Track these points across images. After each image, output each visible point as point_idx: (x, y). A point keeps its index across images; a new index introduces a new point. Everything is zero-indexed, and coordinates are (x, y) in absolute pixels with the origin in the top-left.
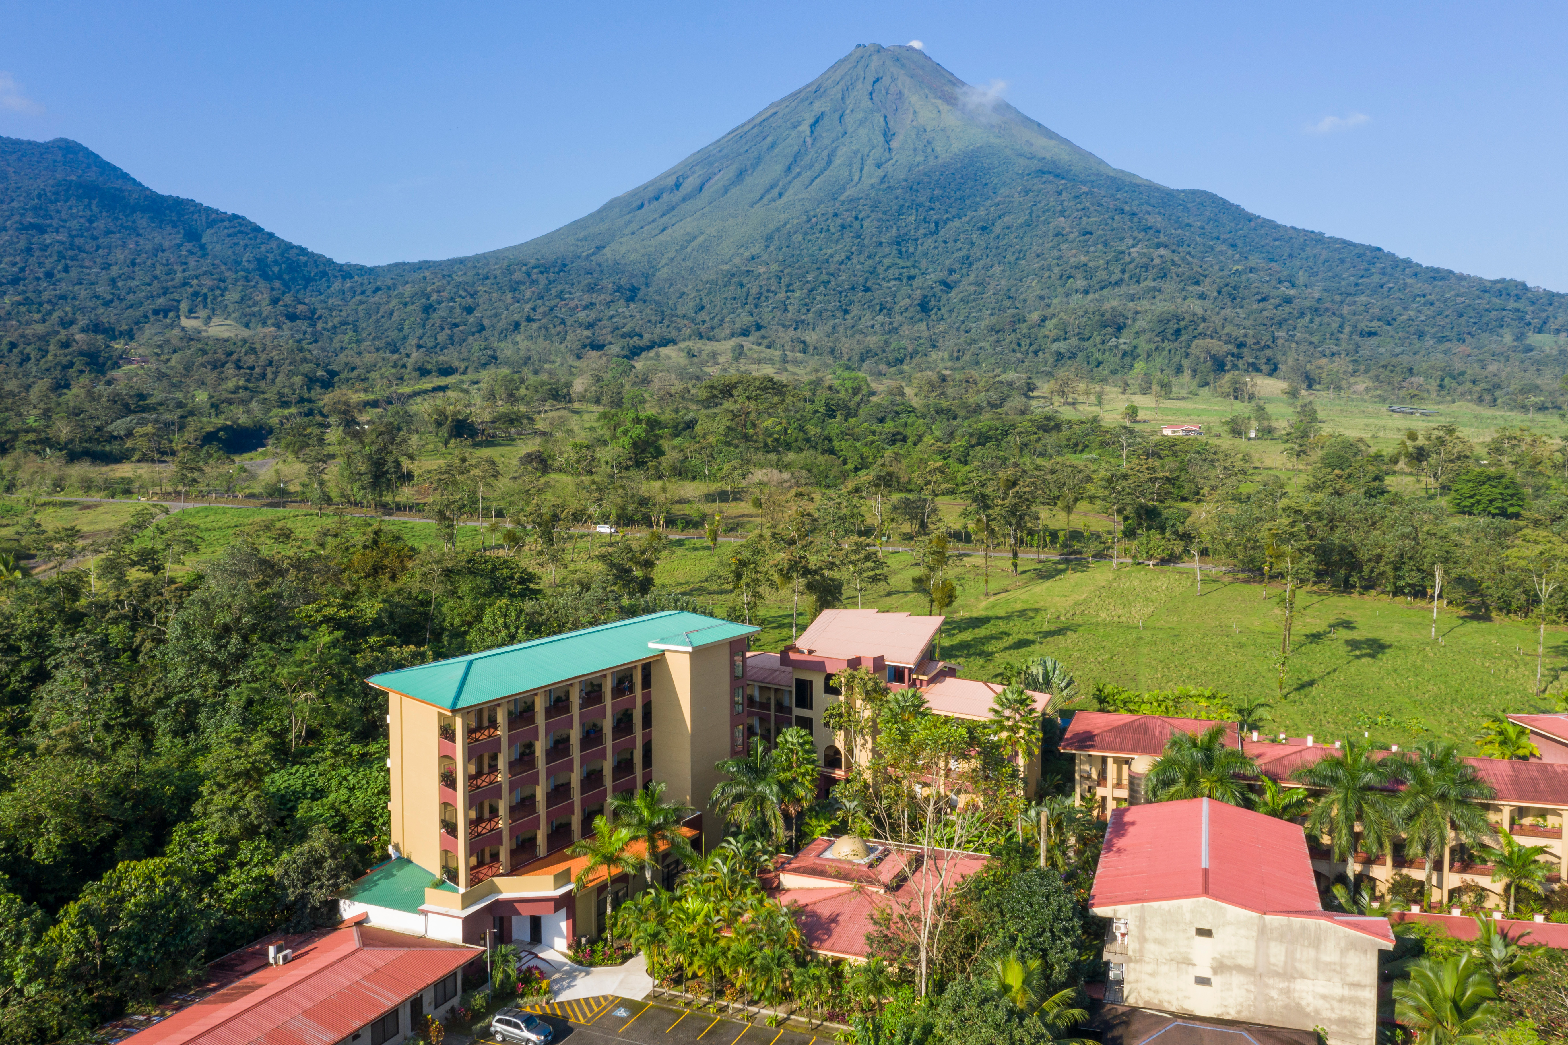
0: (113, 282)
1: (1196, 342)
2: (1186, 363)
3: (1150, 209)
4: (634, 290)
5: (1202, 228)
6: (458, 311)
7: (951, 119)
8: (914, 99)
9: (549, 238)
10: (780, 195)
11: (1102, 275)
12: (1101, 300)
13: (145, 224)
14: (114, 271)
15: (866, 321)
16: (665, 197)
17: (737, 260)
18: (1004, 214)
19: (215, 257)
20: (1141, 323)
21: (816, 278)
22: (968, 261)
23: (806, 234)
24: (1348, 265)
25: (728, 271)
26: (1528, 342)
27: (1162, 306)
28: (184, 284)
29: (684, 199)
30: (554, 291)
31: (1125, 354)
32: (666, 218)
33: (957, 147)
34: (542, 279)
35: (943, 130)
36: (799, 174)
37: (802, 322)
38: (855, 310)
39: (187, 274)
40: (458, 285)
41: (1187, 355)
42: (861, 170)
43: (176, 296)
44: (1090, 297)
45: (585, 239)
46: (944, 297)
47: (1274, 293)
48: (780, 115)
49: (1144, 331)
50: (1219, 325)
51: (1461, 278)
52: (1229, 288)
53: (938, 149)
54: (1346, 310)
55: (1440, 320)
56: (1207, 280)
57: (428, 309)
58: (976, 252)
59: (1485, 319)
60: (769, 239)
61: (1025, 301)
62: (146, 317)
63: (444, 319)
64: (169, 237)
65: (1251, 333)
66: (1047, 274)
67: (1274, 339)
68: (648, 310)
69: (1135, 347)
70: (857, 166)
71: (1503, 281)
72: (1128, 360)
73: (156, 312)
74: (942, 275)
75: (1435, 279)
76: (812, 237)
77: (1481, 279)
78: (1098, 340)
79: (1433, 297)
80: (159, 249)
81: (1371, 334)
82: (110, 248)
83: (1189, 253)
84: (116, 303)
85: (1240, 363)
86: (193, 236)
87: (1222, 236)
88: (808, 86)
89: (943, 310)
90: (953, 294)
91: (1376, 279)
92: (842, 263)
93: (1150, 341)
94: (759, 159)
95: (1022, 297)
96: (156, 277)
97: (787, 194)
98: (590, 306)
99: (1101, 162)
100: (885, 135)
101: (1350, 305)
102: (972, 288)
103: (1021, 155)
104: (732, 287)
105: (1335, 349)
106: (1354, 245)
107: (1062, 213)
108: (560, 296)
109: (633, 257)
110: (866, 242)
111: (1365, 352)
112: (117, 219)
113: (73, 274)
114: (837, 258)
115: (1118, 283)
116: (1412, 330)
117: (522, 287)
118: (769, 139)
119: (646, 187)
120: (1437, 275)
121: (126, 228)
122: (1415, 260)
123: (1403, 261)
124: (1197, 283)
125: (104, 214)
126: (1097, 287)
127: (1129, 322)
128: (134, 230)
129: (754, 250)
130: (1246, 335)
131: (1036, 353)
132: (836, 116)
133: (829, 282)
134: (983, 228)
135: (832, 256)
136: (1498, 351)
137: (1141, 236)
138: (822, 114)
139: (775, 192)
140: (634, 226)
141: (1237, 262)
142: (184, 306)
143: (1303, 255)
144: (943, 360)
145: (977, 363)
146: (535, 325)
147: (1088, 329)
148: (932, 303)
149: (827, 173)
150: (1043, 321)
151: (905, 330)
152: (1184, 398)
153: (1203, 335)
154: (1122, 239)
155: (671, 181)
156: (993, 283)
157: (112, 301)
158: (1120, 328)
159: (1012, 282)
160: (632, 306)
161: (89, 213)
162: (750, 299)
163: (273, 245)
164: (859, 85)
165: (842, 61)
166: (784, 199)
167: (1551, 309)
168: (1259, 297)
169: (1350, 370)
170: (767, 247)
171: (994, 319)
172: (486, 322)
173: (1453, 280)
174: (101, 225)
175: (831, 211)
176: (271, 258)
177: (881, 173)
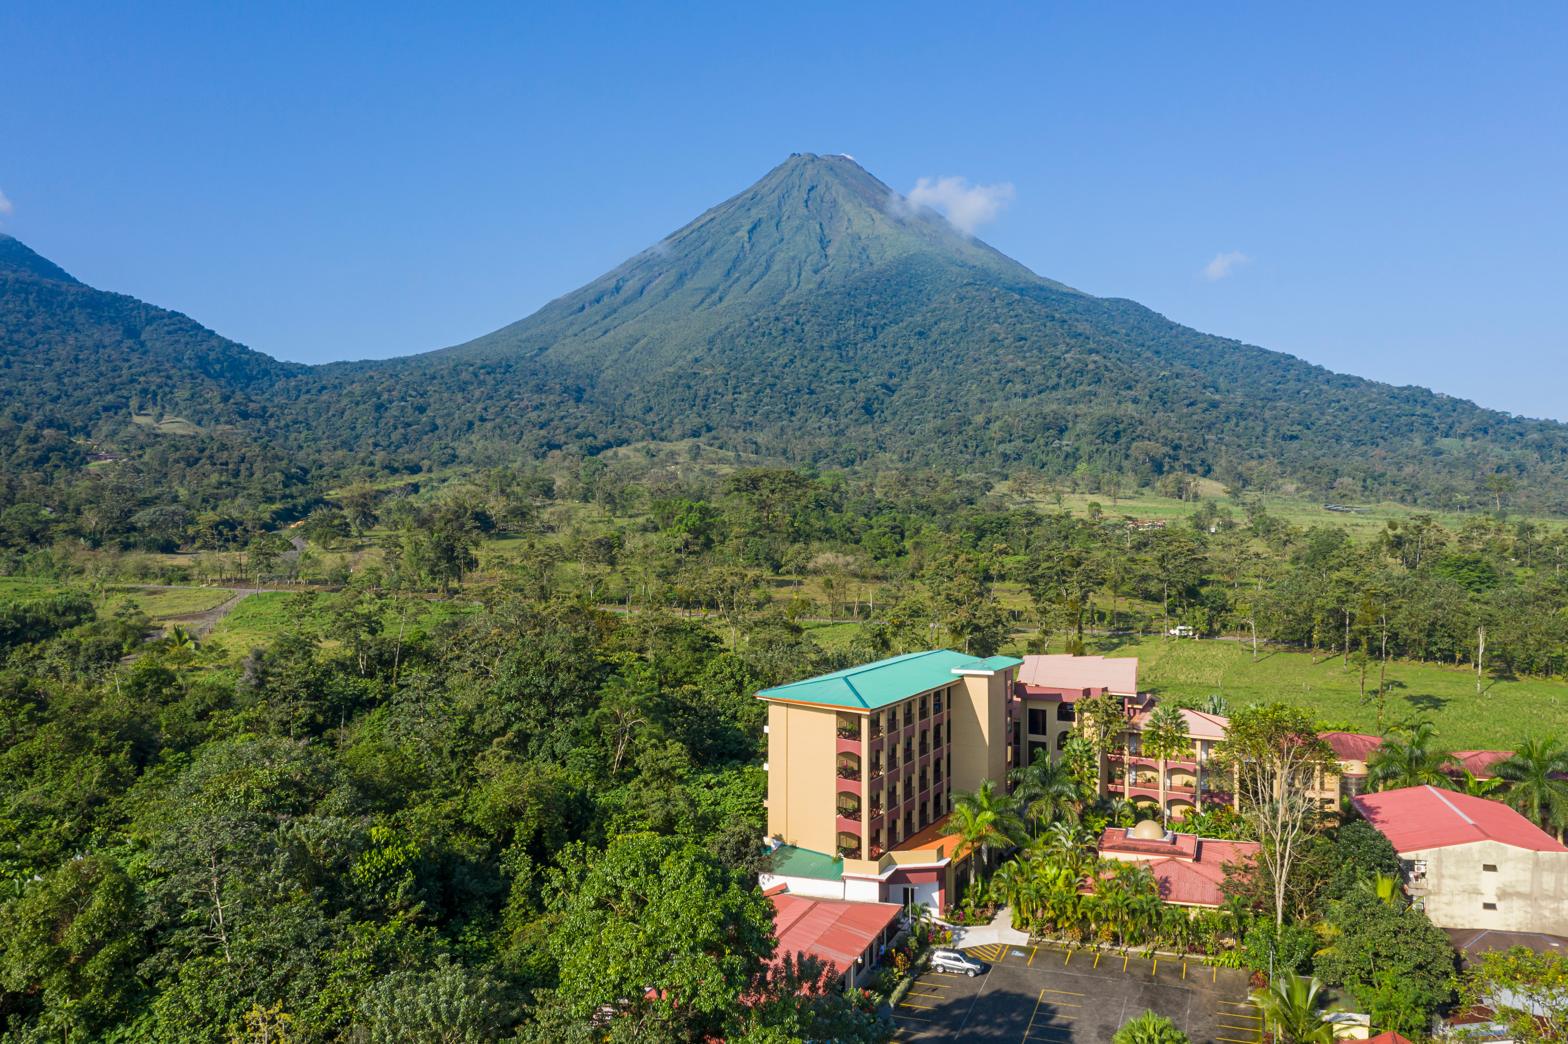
0: (59, 377)
1: (1135, 444)
2: (1126, 464)
3: (1078, 316)
4: (580, 391)
5: (1128, 335)
6: (409, 410)
7: (884, 228)
8: (848, 207)
9: (491, 339)
10: (721, 299)
11: (1039, 379)
12: (1040, 404)
13: (83, 321)
14: (58, 366)
15: (812, 423)
16: (606, 300)
17: (680, 362)
18: (940, 320)
19: (156, 354)
20: (1081, 426)
21: (763, 380)
22: (907, 366)
23: (748, 337)
24: (1265, 371)
25: (675, 374)
26: (1437, 445)
27: (1099, 410)
28: (132, 381)
29: (626, 302)
30: (502, 392)
31: (1067, 456)
32: (608, 320)
33: (890, 254)
34: (490, 380)
35: (877, 238)
36: (738, 279)
37: (750, 424)
38: (801, 412)
39: (134, 370)
40: (407, 385)
41: (1127, 457)
42: (799, 275)
43: (125, 393)
44: (1029, 400)
45: (528, 340)
46: (887, 400)
47: (1201, 398)
48: (718, 221)
49: (1085, 434)
50: (1155, 428)
51: (1371, 384)
52: (1159, 393)
53: (872, 256)
54: (1267, 414)
55: (1355, 425)
56: (1139, 385)
57: (380, 408)
58: (914, 357)
59: (1396, 424)
60: (711, 342)
61: (966, 404)
62: (98, 413)
63: (396, 418)
64: (110, 334)
65: (1185, 435)
66: (986, 379)
67: (1205, 442)
68: (598, 411)
69: (1077, 449)
70: (794, 272)
71: (1409, 387)
72: (1070, 461)
73: (106, 409)
74: (884, 378)
75: (1346, 385)
76: (755, 341)
77: (1389, 386)
78: (1042, 442)
79: (1347, 403)
80: (99, 346)
81: (1293, 438)
82: (50, 343)
83: (1119, 359)
84: (64, 399)
85: (1177, 465)
86: (132, 333)
87: (1147, 344)
88: (745, 192)
89: (887, 413)
90: (895, 397)
91: (1292, 385)
92: (785, 366)
93: (1091, 443)
94: (699, 263)
95: (963, 400)
96: (101, 374)
97: (727, 299)
98: (539, 407)
99: (1028, 271)
100: (821, 241)
101: (1271, 409)
102: (914, 392)
103: (953, 263)
104: (680, 389)
105: (1262, 452)
106: (1269, 352)
107: (996, 320)
108: (510, 395)
109: (577, 358)
110: (808, 345)
111: (1290, 455)
112: (54, 315)
113: (16, 369)
114: (781, 361)
115: (1055, 387)
116: (1330, 434)
117: (471, 388)
118: (708, 244)
119: (586, 289)
120: (1348, 382)
121: (64, 324)
122: (1326, 368)
123: (1316, 368)
124: (1130, 388)
125: (42, 309)
126: (1035, 391)
127: (1070, 425)
128: (71, 326)
129: (697, 353)
130: (1180, 438)
131: (983, 454)
132: (773, 222)
133: (775, 385)
134: (921, 334)
135: (775, 359)
136: (1410, 454)
137: (1073, 342)
138: (760, 220)
139: (715, 296)
140: (576, 328)
141: (1163, 368)
142: (134, 403)
143: (1222, 362)
144: (892, 461)
145: (927, 464)
146: (489, 425)
147: (1032, 431)
148: (876, 406)
149: (765, 278)
150: (988, 423)
151: (851, 432)
152: (1130, 498)
153: (1141, 437)
154: (1055, 345)
155: (612, 283)
156: (933, 387)
157: (59, 397)
158: (1062, 431)
159: (952, 385)
160: (582, 407)
161: (25, 308)
162: (698, 401)
163: (214, 343)
164: (795, 193)
165: (776, 170)
166: (724, 304)
167: (1455, 414)
168: (1186, 402)
169: (1279, 471)
170: (710, 350)
171: (939, 422)
172: (439, 422)
173: (1363, 387)
174: (38, 320)
175: (772, 315)
176: (212, 355)
177: (818, 278)
